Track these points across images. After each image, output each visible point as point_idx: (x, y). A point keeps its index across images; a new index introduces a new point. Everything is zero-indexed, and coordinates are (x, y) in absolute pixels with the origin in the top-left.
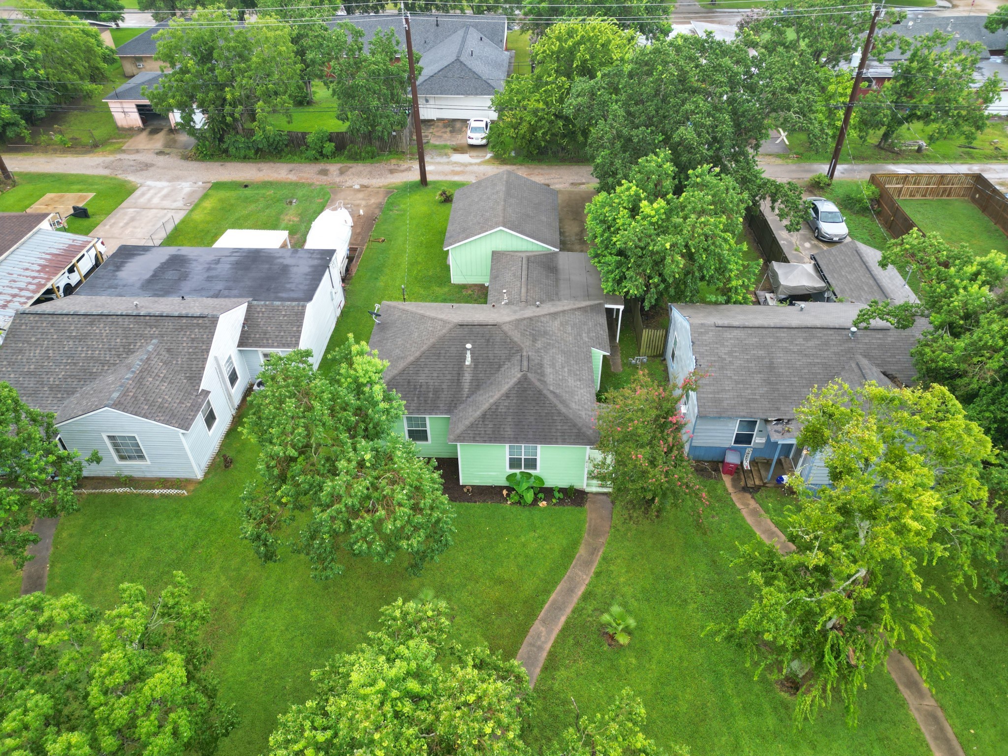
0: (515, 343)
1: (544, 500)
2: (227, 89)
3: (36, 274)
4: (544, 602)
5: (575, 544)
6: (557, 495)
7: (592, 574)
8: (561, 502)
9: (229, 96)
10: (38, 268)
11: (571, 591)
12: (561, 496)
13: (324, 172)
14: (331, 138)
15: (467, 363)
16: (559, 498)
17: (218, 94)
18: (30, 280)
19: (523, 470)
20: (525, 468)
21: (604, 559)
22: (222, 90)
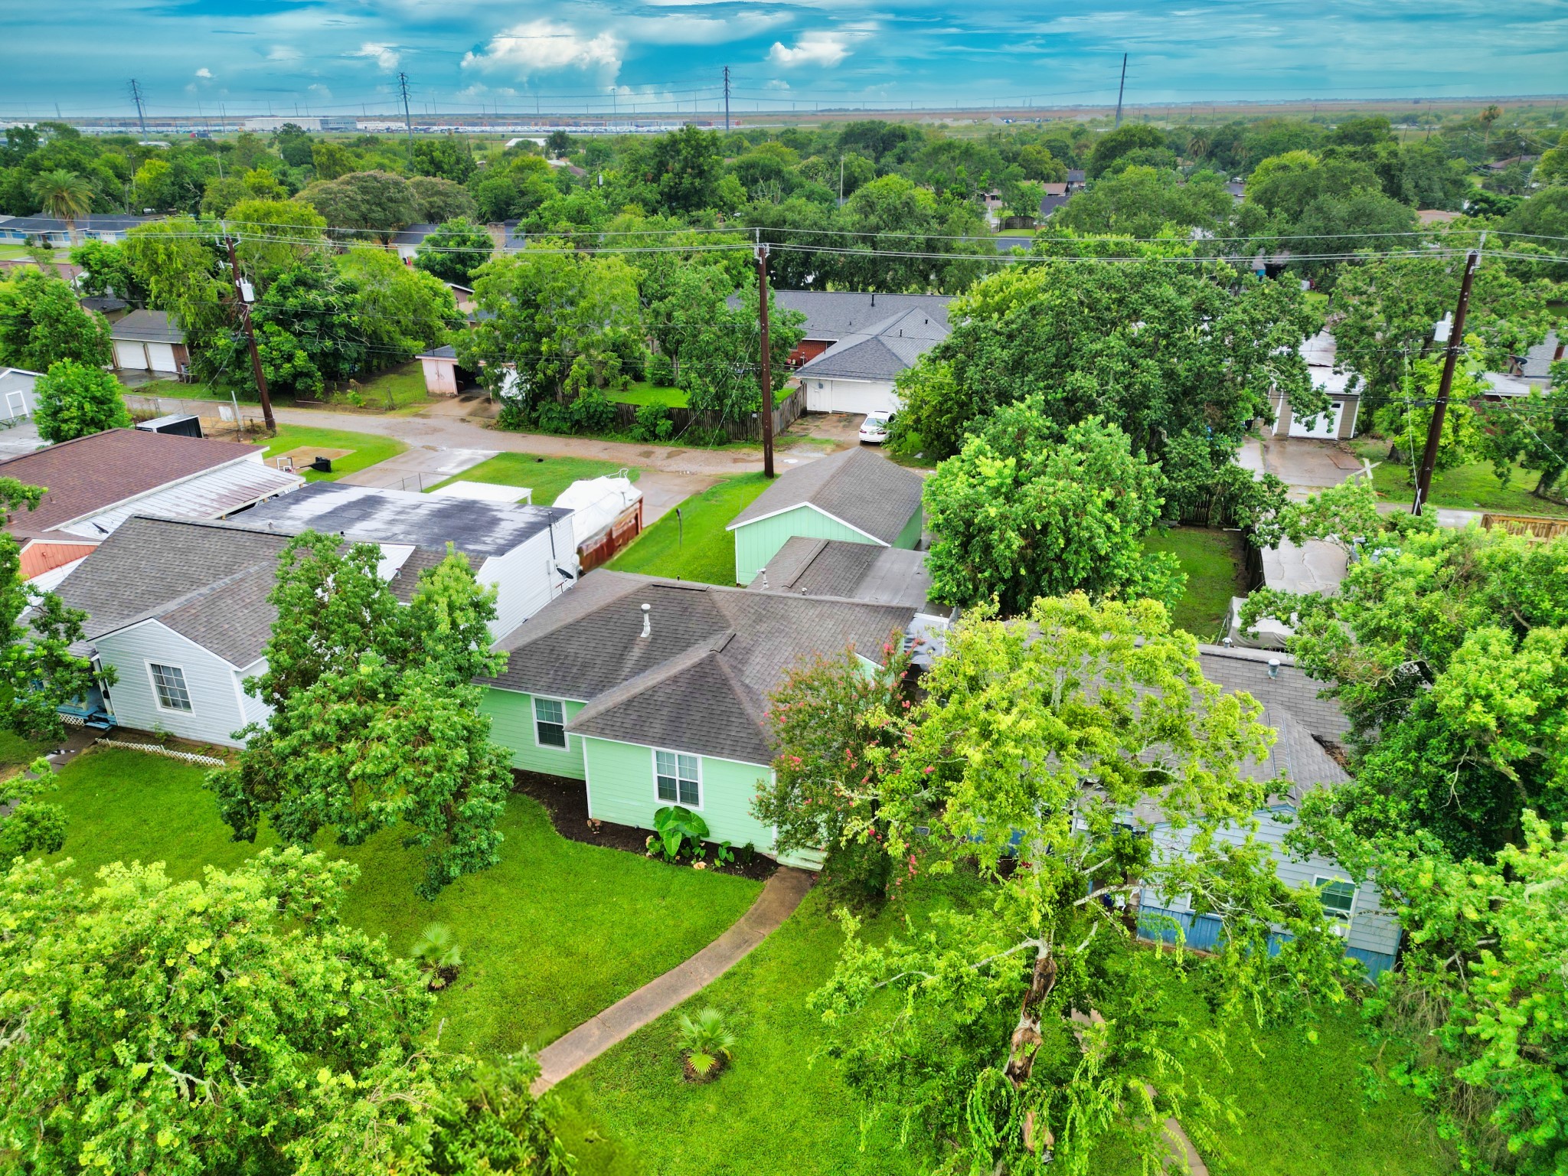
0: (723, 616)
1: (704, 860)
2: (544, 340)
3: (207, 502)
4: (620, 995)
5: (718, 927)
6: (723, 853)
7: (720, 975)
8: (728, 867)
9: (544, 348)
10: (214, 496)
11: (673, 989)
12: (731, 857)
13: (648, 455)
14: (669, 414)
15: (643, 635)
16: (726, 860)
17: (535, 346)
18: (196, 507)
19: (678, 803)
20: (682, 800)
21: (752, 957)
22: (539, 342)
